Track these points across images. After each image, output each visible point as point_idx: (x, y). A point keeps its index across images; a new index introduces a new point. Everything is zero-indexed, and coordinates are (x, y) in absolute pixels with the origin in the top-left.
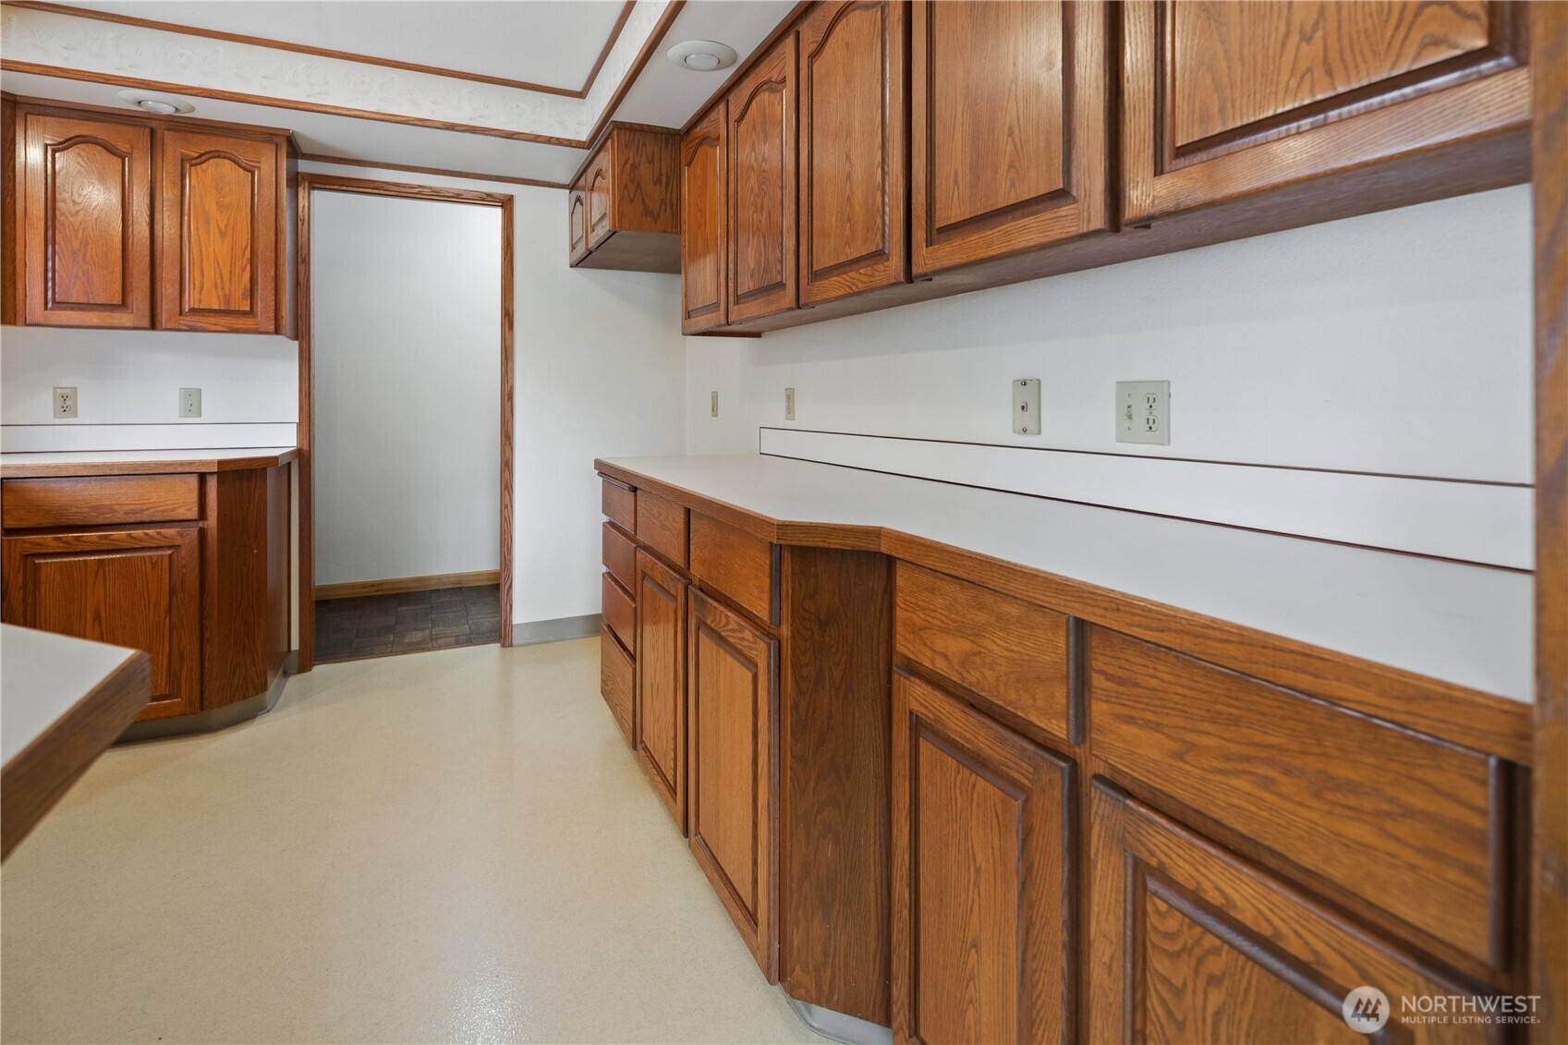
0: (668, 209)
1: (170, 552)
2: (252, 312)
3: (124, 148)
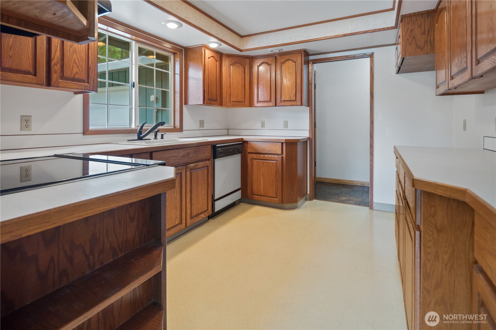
0: (429, 44)
1: (276, 162)
2: (296, 100)
3: (270, 63)
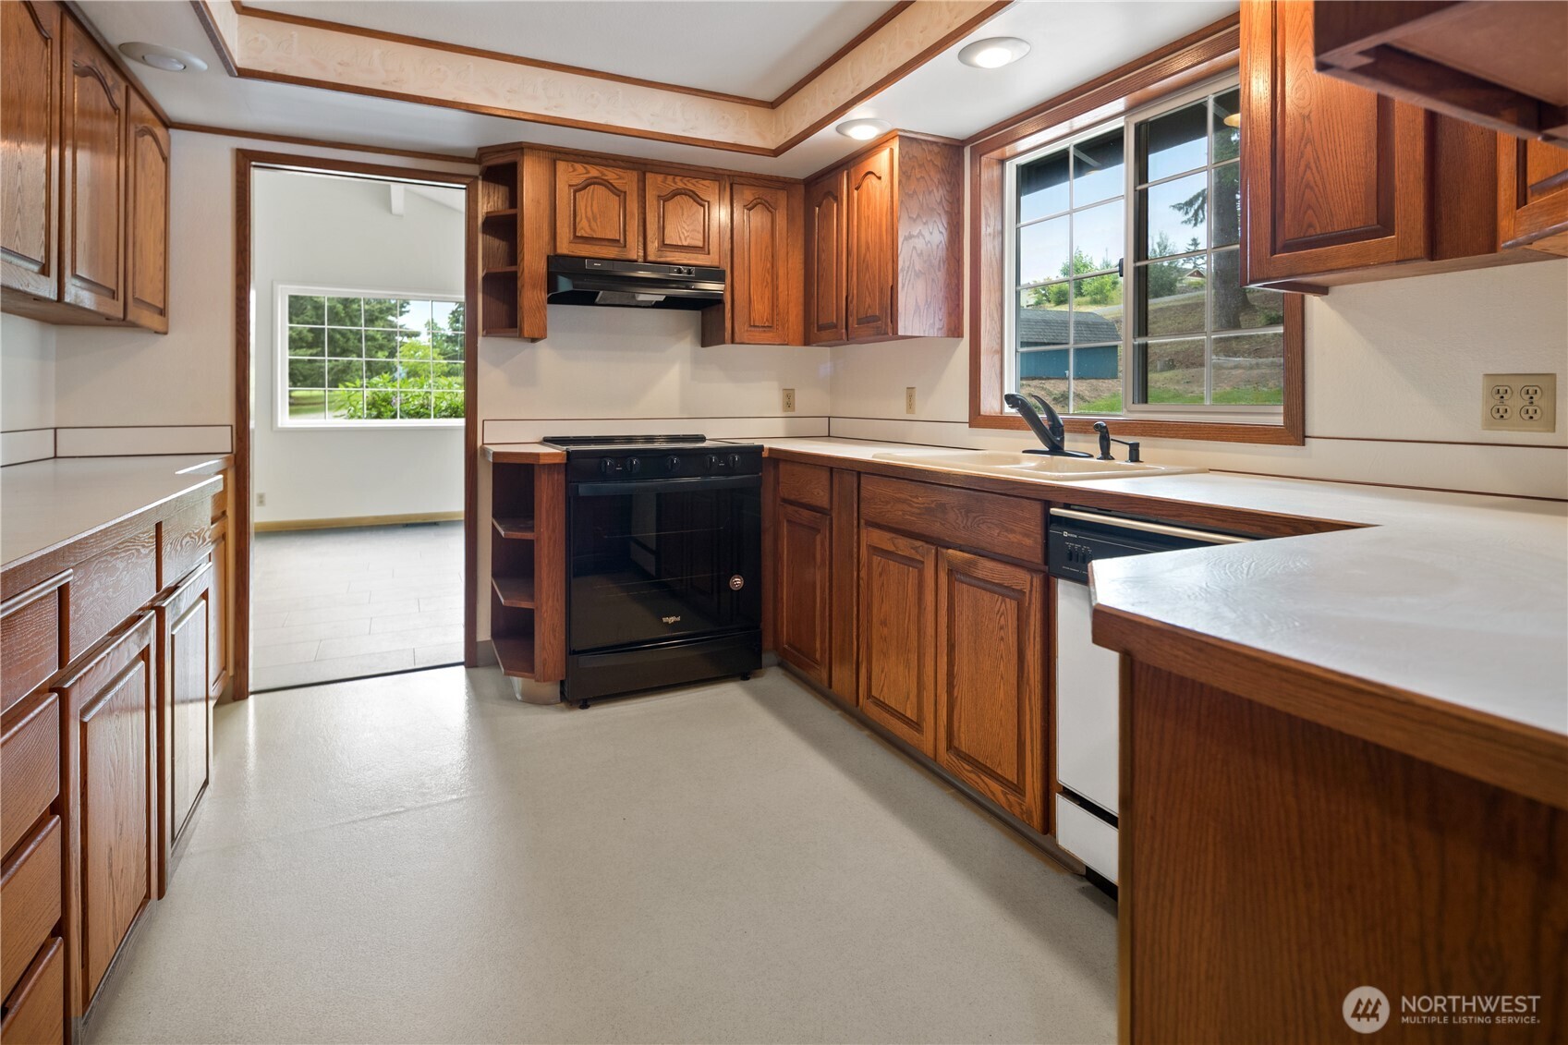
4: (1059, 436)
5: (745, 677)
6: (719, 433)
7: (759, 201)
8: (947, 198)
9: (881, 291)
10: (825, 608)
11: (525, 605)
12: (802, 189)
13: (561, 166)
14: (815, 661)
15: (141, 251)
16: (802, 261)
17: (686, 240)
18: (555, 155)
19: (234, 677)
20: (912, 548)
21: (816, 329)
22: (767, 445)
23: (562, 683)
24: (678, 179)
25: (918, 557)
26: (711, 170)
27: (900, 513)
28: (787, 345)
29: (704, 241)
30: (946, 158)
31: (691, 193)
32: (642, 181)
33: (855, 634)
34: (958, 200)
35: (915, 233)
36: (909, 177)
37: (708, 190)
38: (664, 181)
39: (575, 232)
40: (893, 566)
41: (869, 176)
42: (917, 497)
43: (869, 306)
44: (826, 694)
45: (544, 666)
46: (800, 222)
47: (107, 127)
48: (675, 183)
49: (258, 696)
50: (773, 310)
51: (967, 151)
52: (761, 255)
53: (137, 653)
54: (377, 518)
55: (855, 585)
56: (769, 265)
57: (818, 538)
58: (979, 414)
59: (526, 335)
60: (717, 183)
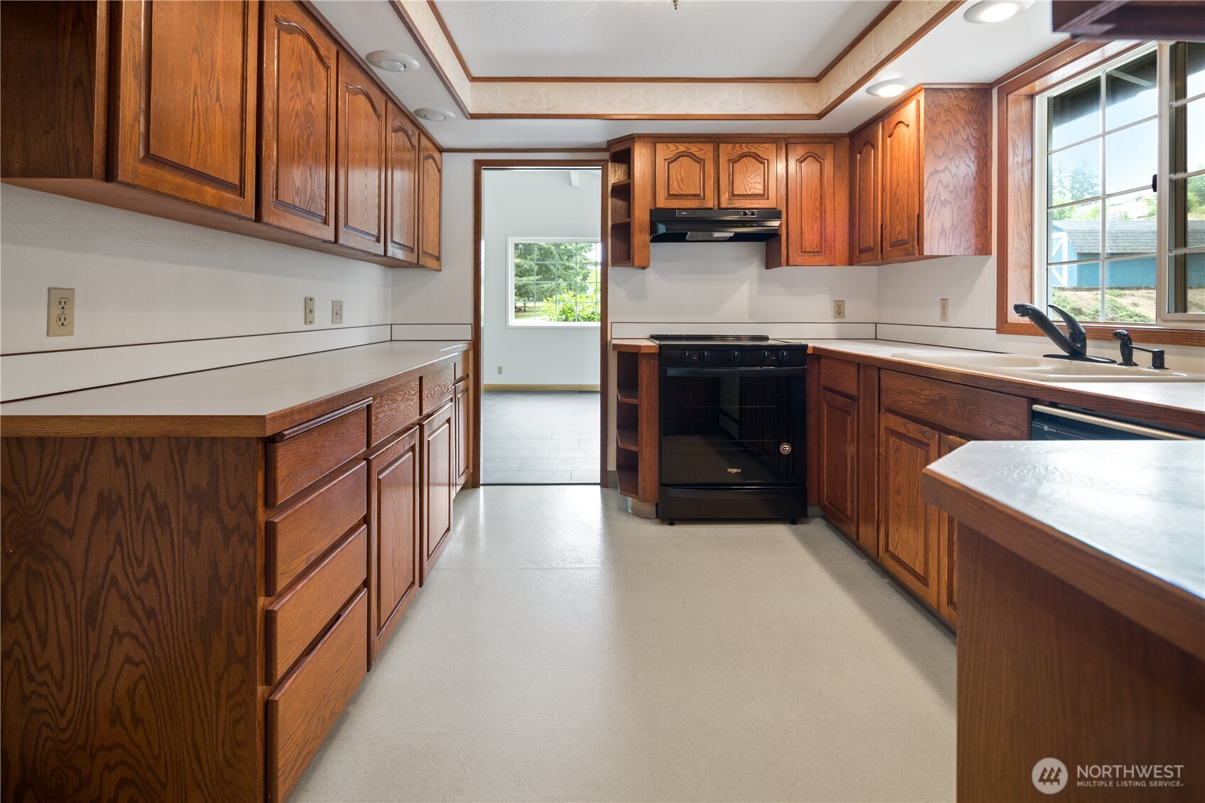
4: (1080, 343)
5: (793, 521)
6: (779, 334)
7: (810, 154)
8: (974, 135)
9: (909, 219)
10: (854, 476)
11: (633, 448)
12: (847, 140)
13: (659, 146)
14: (848, 518)
15: (426, 224)
16: (847, 198)
17: (750, 190)
18: (655, 139)
19: (473, 473)
20: (920, 432)
21: (857, 252)
22: (811, 344)
23: (657, 505)
24: (743, 146)
25: (925, 440)
26: (770, 136)
27: (910, 403)
28: (834, 265)
29: (764, 190)
30: (973, 101)
31: (754, 155)
32: (717, 151)
33: (876, 498)
34: (986, 135)
35: (941, 169)
36: (934, 122)
37: (767, 151)
38: (733, 149)
39: (668, 192)
40: (905, 446)
41: (900, 124)
42: (923, 390)
43: (899, 232)
44: (854, 543)
45: (644, 491)
46: (846, 168)
47: (409, 156)
48: (742, 149)
49: (485, 487)
50: (821, 239)
51: (995, 92)
52: (811, 197)
53: (408, 447)
54: (563, 385)
55: (876, 459)
56: (818, 204)
57: (849, 420)
58: (1006, 322)
59: (636, 265)
60: (775, 145)
